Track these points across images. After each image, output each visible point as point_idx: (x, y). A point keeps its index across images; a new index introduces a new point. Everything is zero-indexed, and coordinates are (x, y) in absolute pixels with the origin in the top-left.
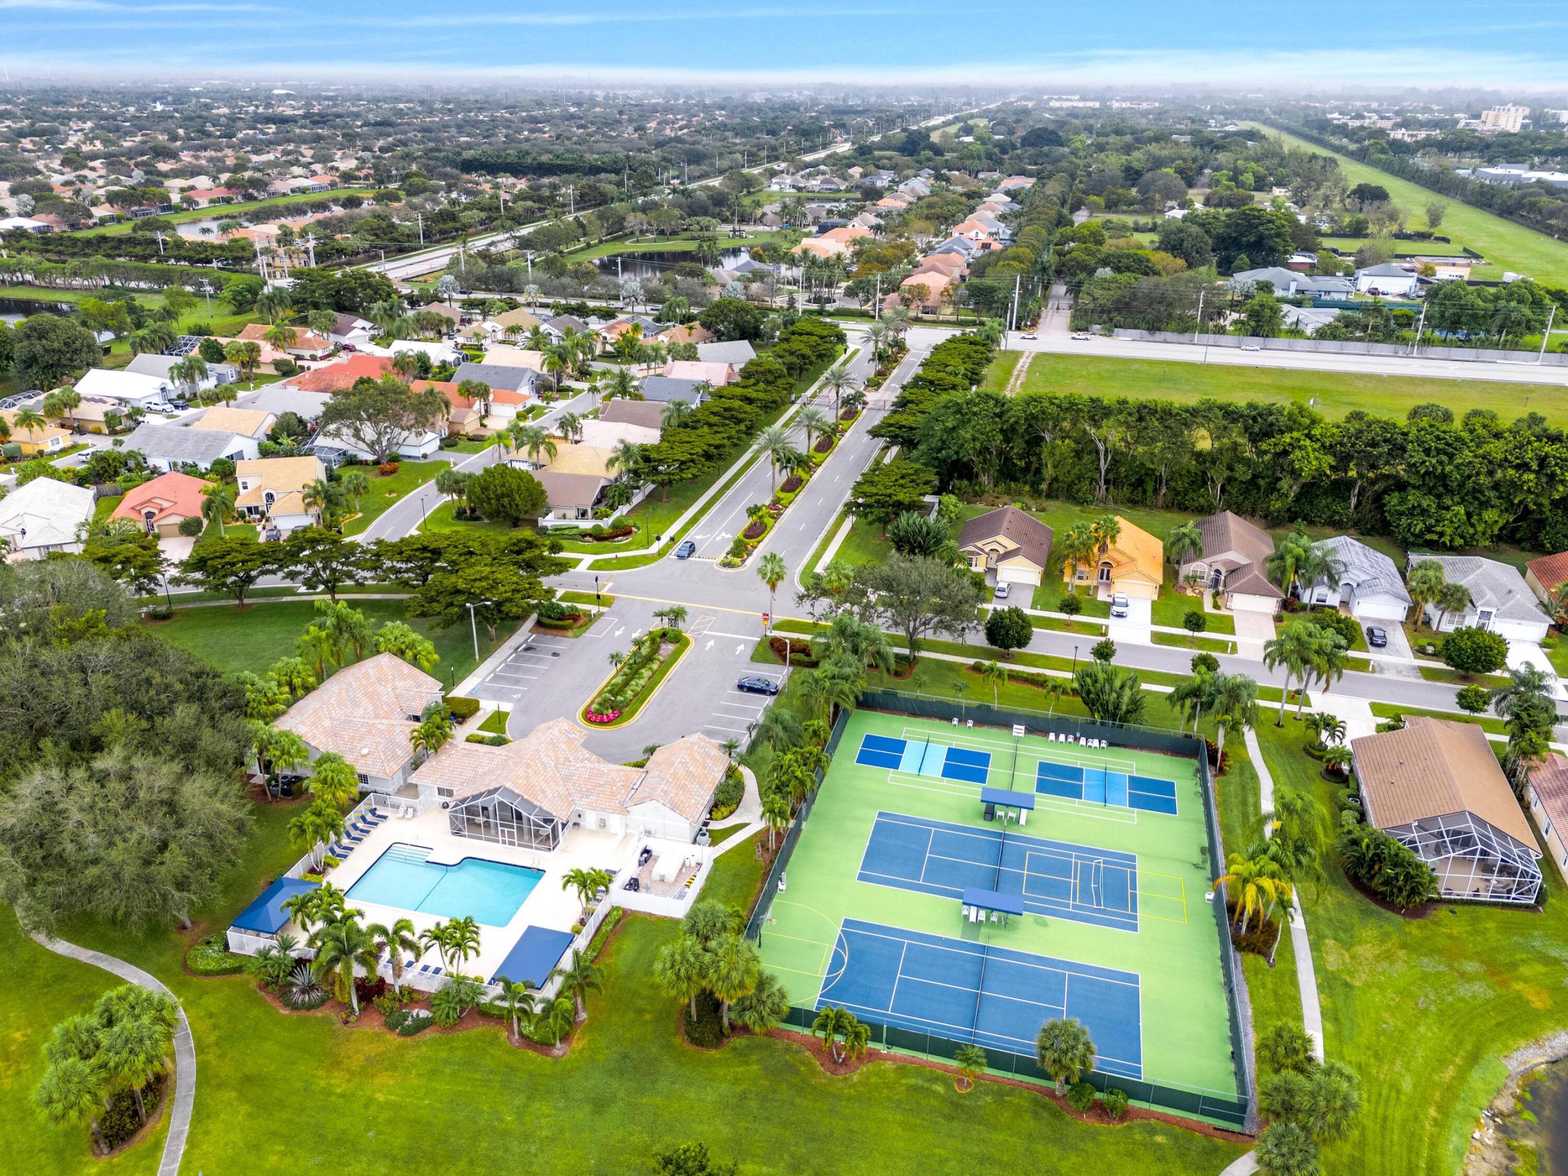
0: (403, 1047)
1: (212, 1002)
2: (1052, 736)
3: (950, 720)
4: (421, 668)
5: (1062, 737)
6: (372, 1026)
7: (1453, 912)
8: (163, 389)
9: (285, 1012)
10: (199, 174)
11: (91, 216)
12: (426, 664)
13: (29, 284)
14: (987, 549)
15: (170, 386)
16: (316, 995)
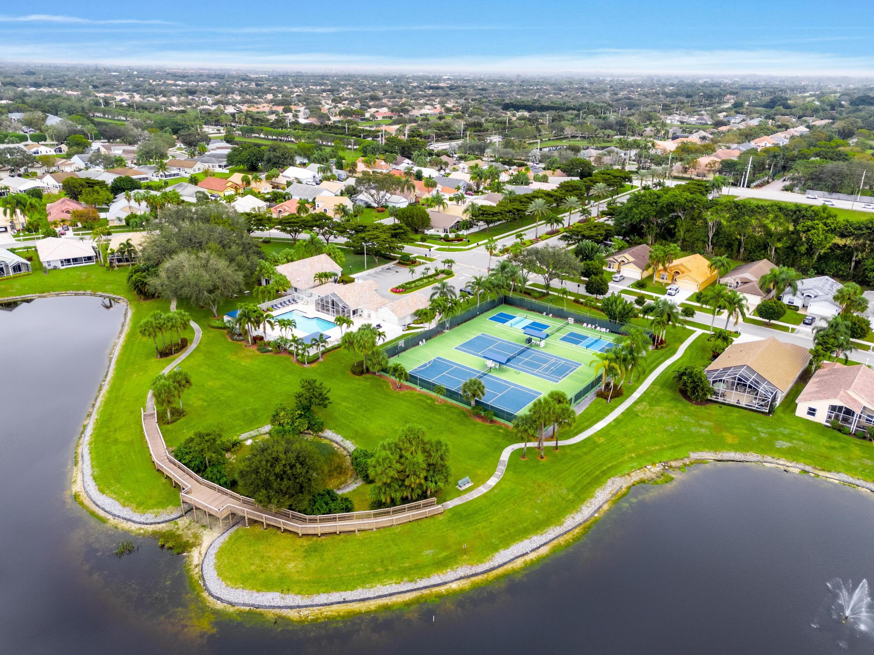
0: (259, 355)
1: (211, 335)
2: (585, 325)
3: (542, 313)
4: (336, 262)
5: (590, 326)
6: (254, 348)
7: (720, 407)
8: (314, 177)
9: (230, 340)
10: (384, 107)
11: (329, 120)
12: (338, 261)
13: (293, 142)
14: (619, 261)
15: (317, 176)
16: (241, 338)
